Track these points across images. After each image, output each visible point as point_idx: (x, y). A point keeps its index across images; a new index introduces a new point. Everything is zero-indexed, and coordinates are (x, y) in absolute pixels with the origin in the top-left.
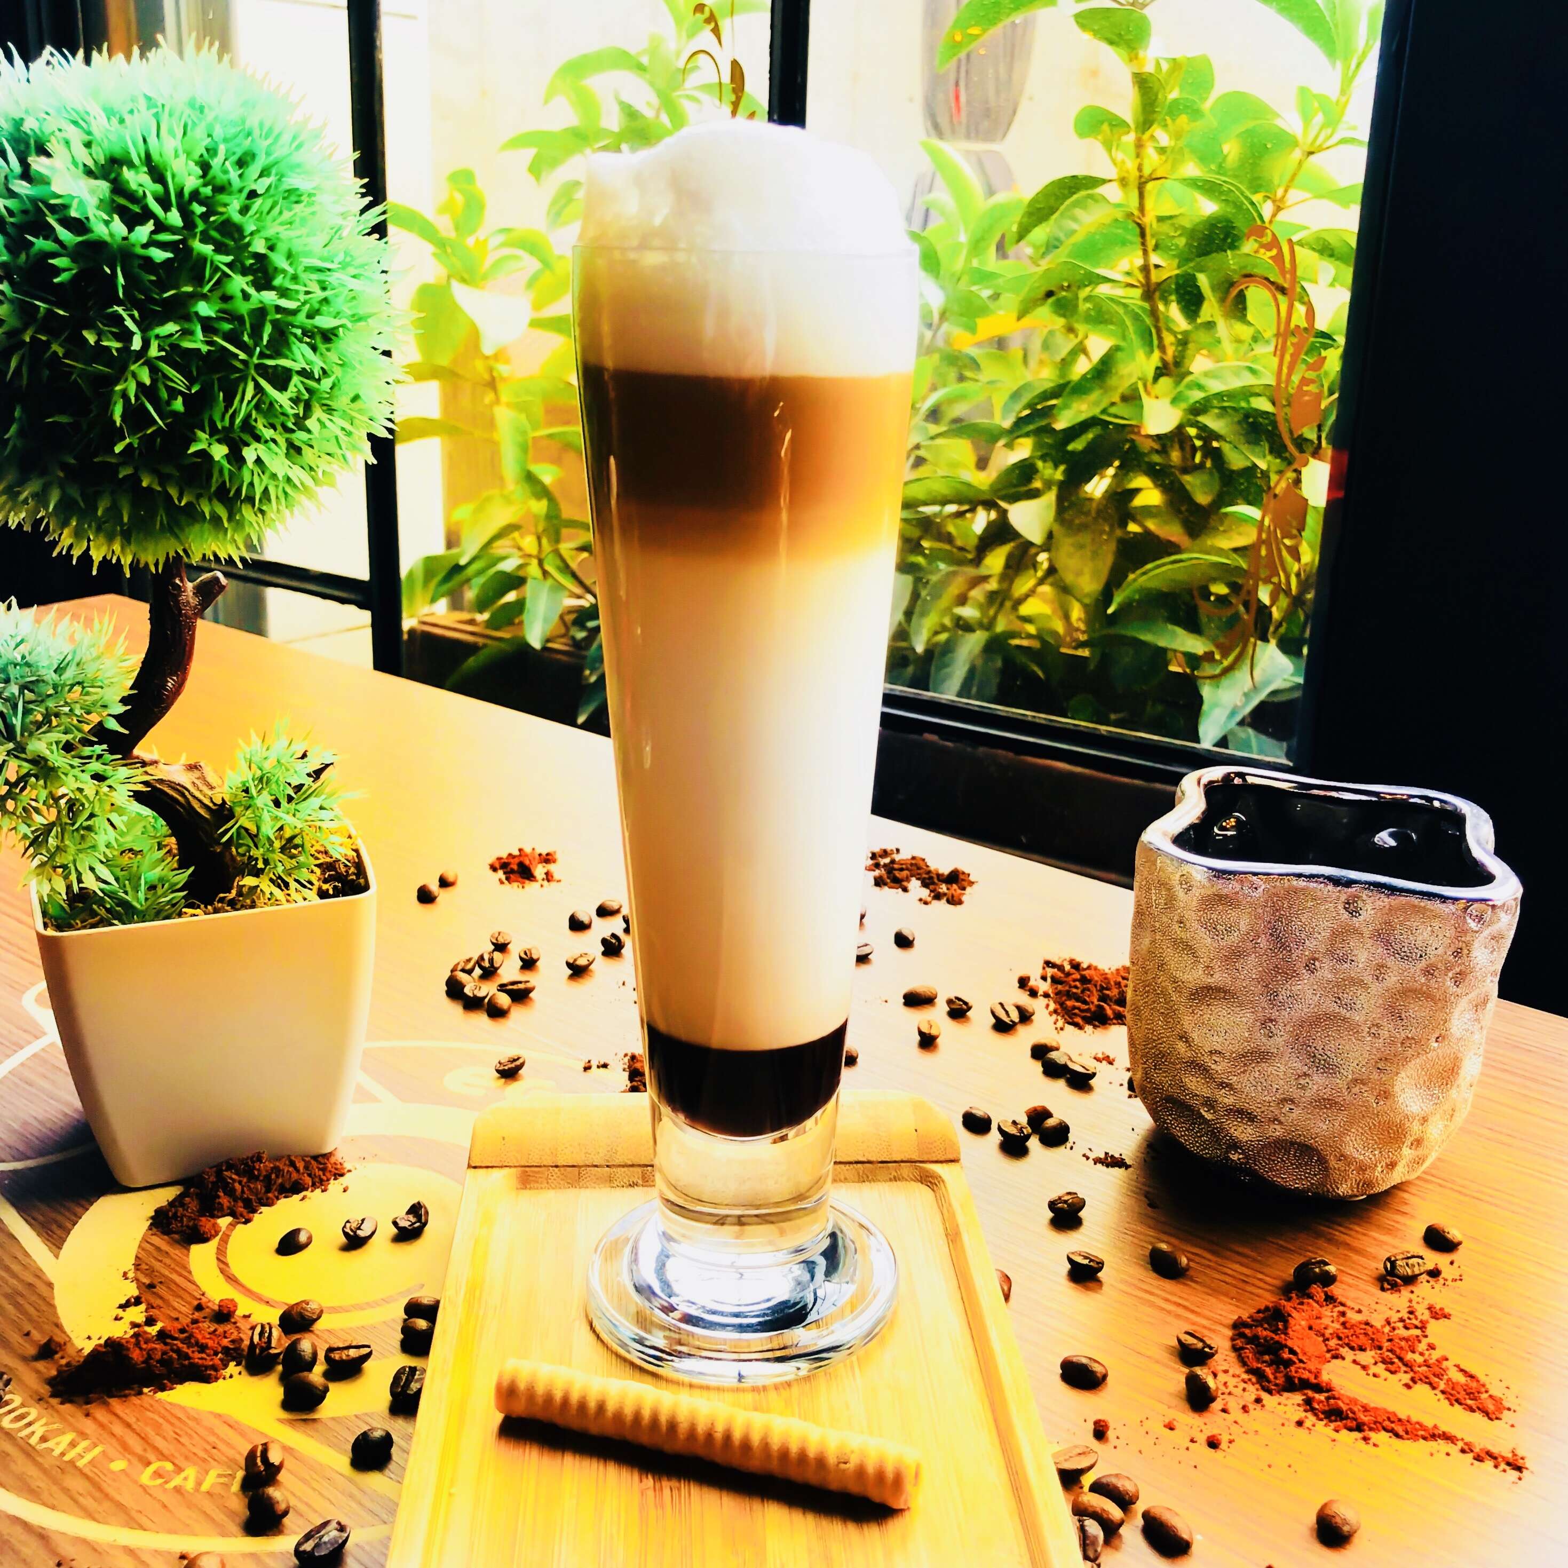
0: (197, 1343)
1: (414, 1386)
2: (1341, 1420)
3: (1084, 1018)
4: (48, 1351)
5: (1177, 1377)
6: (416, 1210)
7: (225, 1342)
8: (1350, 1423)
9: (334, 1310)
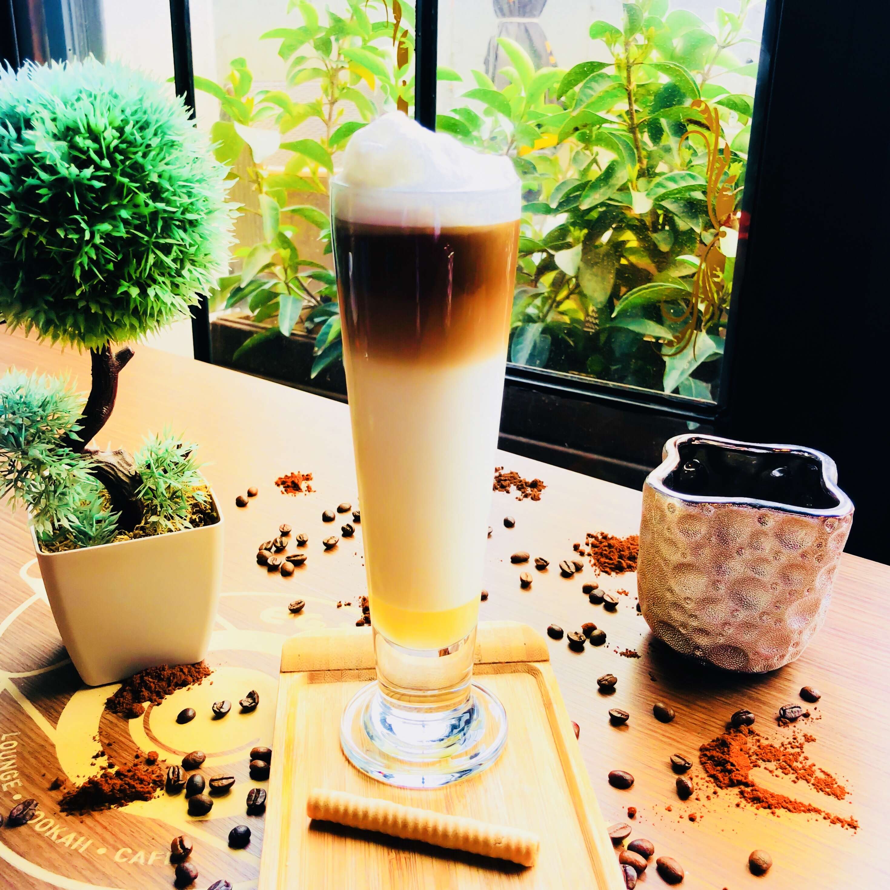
0: (138, 778)
1: (261, 800)
2: (760, 802)
3: (610, 568)
4: (56, 785)
5: (671, 780)
6: (252, 695)
7: (154, 776)
8: (764, 804)
9: (211, 755)
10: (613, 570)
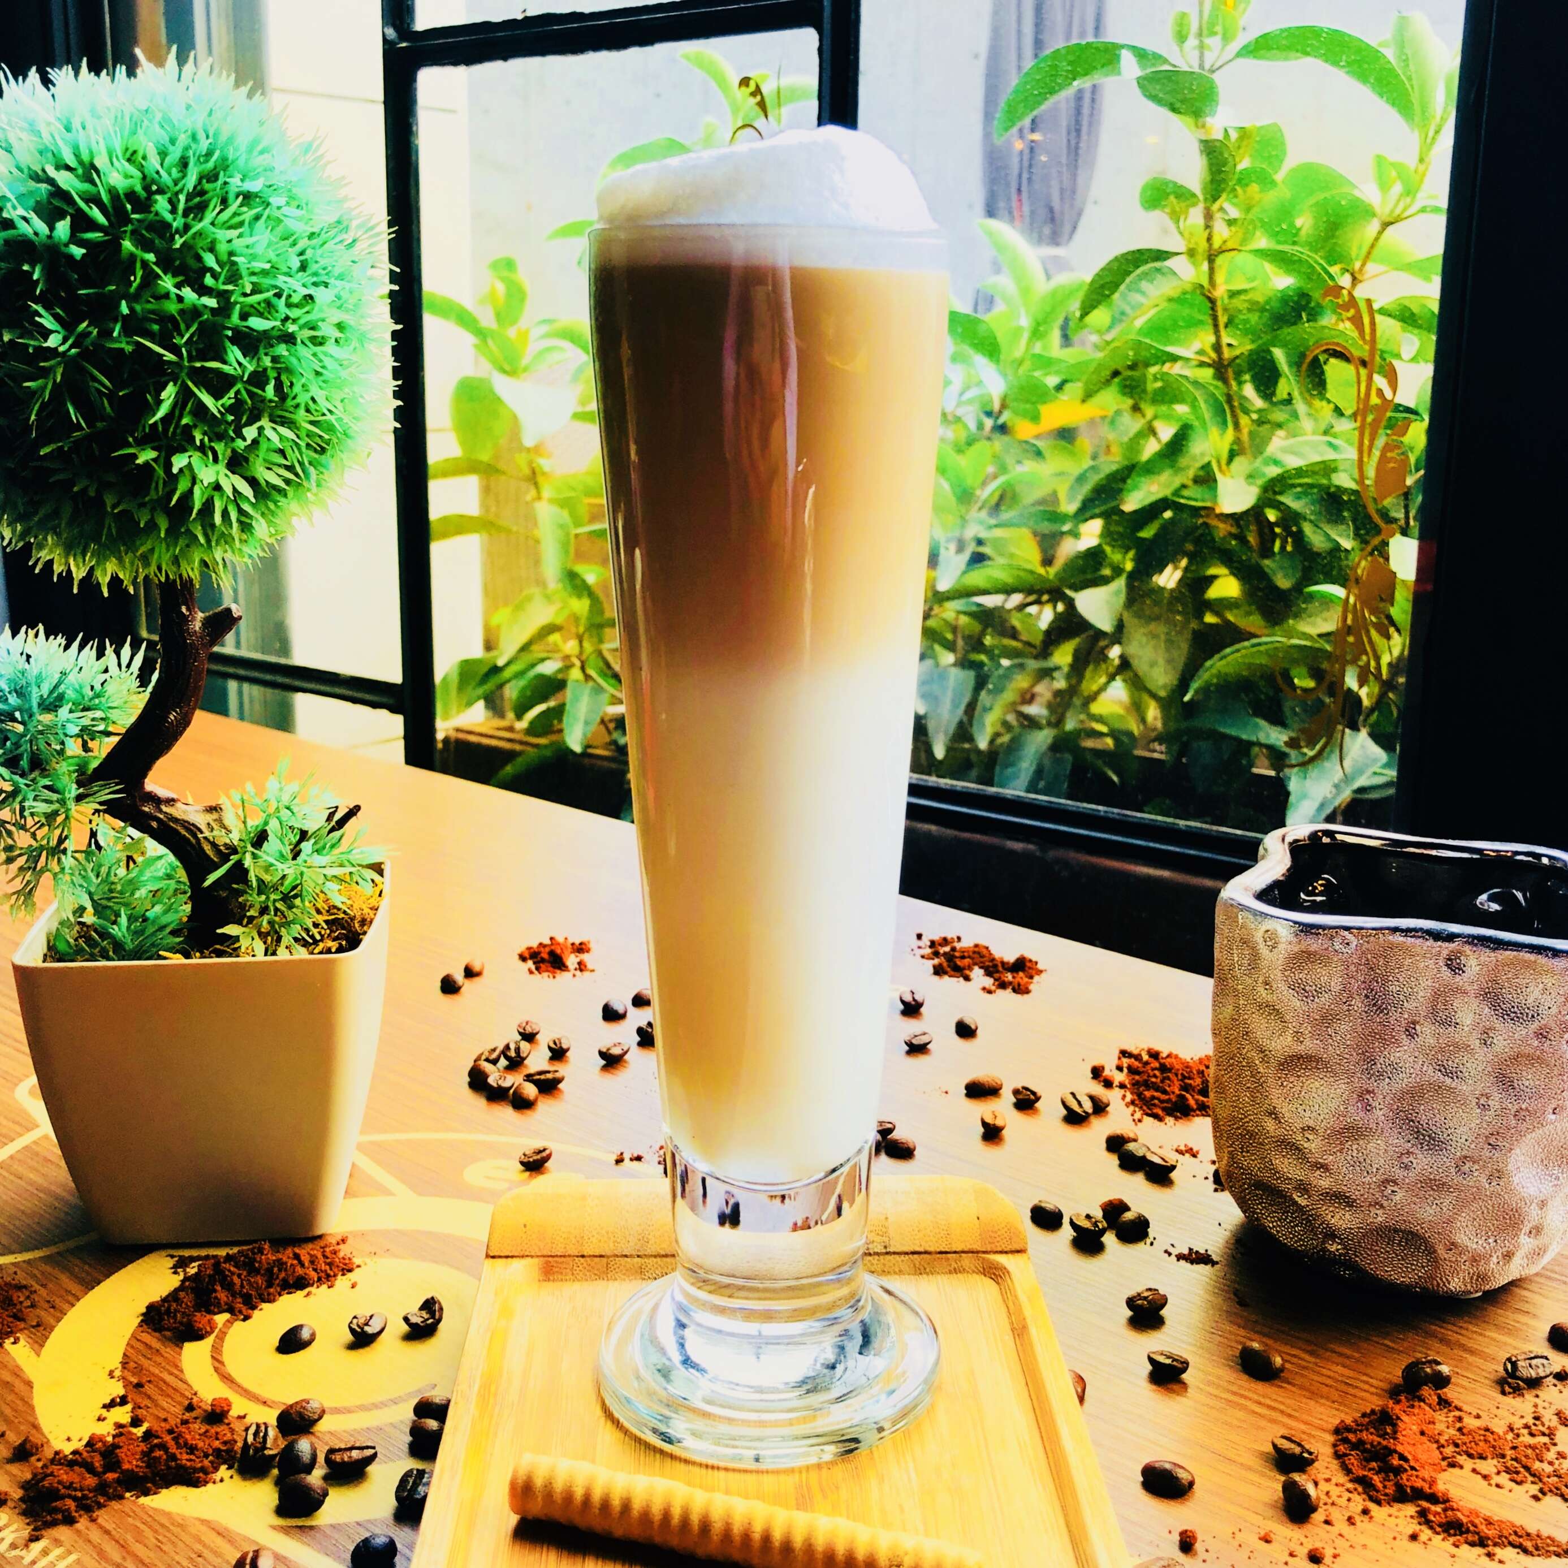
0: (186, 1444)
1: (421, 1489)
2: (1461, 1534)
3: (1164, 1109)
4: (22, 1453)
5: (1273, 1486)
6: (430, 1305)
7: (217, 1444)
8: (1470, 1538)
9: (337, 1411)
10: (1169, 1112)
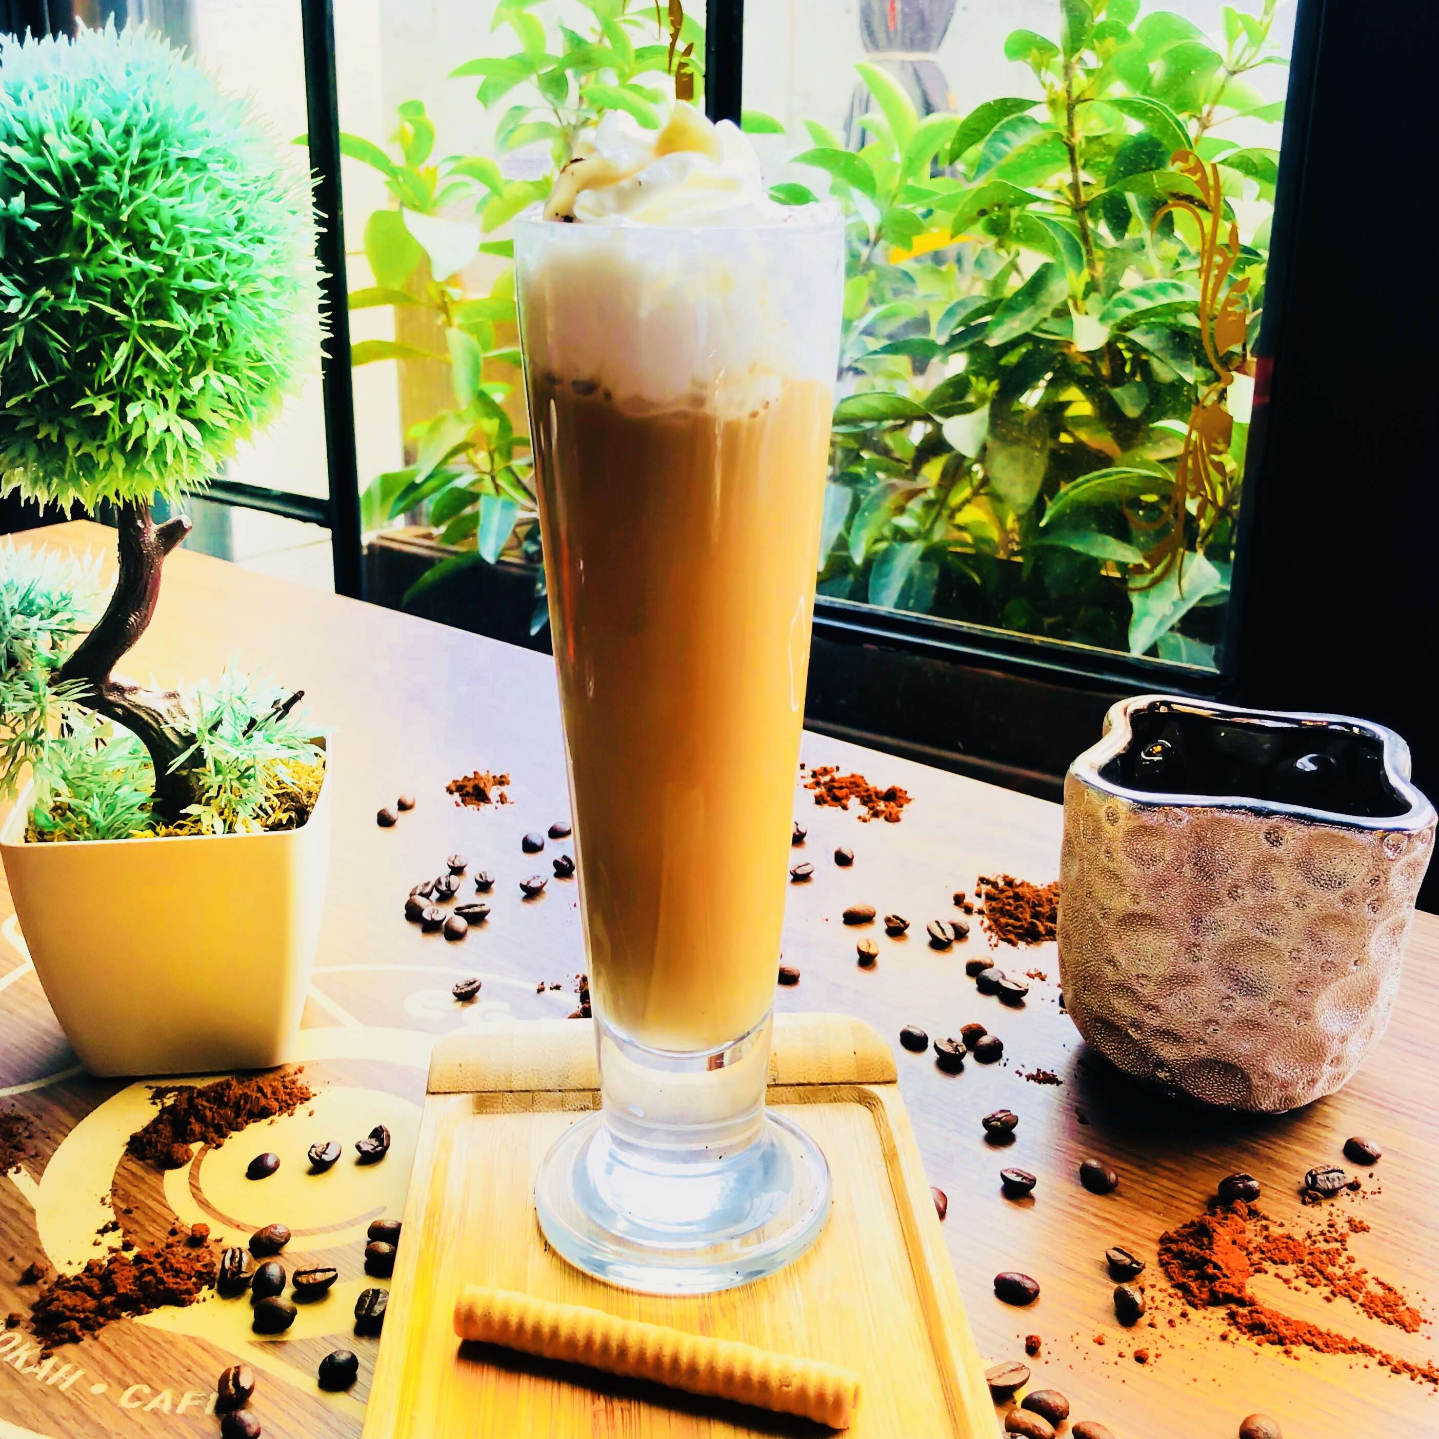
0: (172, 1267)
1: (378, 1309)
2: (1264, 1333)
3: (1017, 935)
4: (31, 1277)
5: (1106, 1290)
6: (378, 1134)
7: (198, 1266)
8: (1271, 1337)
9: (301, 1233)
10: (1021, 937)
